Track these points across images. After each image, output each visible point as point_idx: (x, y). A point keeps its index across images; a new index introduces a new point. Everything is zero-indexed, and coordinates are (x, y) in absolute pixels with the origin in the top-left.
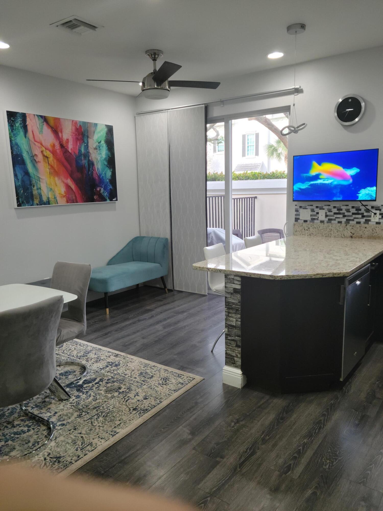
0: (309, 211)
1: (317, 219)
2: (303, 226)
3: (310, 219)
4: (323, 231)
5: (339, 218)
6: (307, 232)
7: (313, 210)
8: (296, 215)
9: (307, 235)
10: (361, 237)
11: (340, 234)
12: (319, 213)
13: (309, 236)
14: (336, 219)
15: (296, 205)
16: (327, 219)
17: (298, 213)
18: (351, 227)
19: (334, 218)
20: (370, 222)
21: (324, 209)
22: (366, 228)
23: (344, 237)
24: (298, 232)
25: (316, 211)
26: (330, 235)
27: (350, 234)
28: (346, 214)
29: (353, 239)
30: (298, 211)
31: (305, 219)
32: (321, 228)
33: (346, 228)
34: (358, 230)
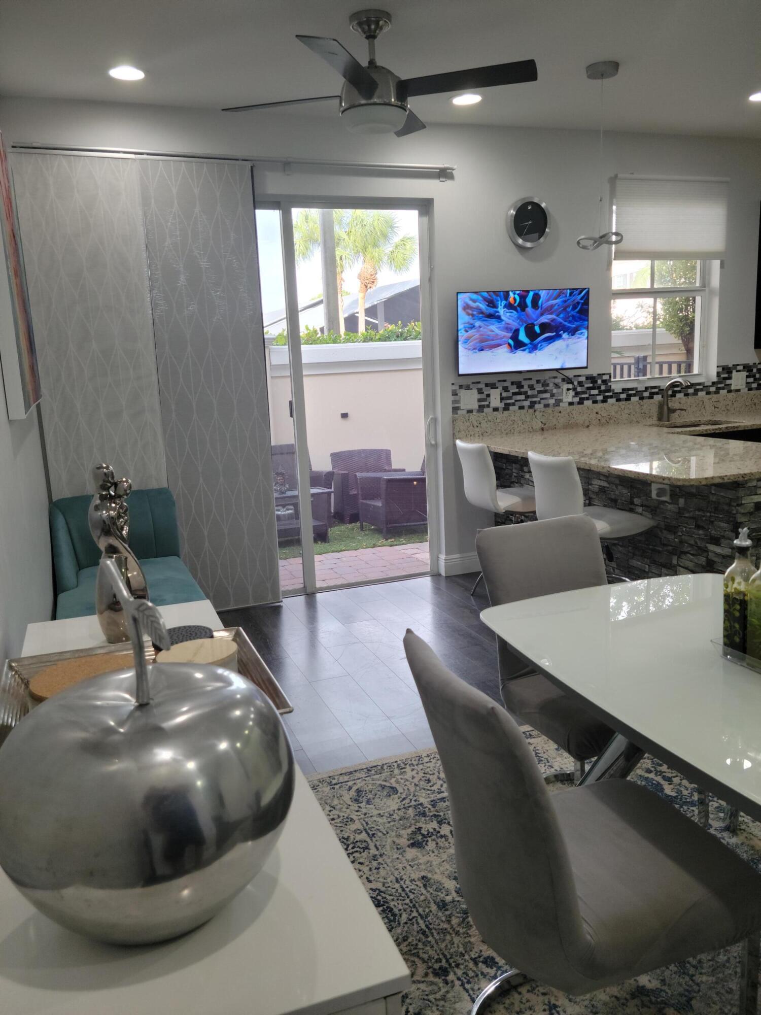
0: (475, 391)
1: (488, 406)
2: (470, 421)
3: (477, 407)
4: (502, 425)
5: (520, 400)
6: (477, 429)
7: (480, 391)
8: (454, 402)
9: (477, 435)
10: (555, 428)
11: (527, 428)
12: (491, 396)
13: (481, 437)
14: (516, 403)
15: (453, 384)
16: (503, 405)
17: (457, 398)
18: (541, 414)
19: (512, 401)
20: (561, 404)
21: (497, 388)
22: (560, 412)
23: (532, 431)
24: (463, 432)
25: (486, 393)
26: (513, 431)
27: (540, 425)
28: (530, 393)
29: (545, 432)
30: (457, 395)
31: (469, 407)
32: (498, 420)
33: (534, 416)
34: (551, 418)
